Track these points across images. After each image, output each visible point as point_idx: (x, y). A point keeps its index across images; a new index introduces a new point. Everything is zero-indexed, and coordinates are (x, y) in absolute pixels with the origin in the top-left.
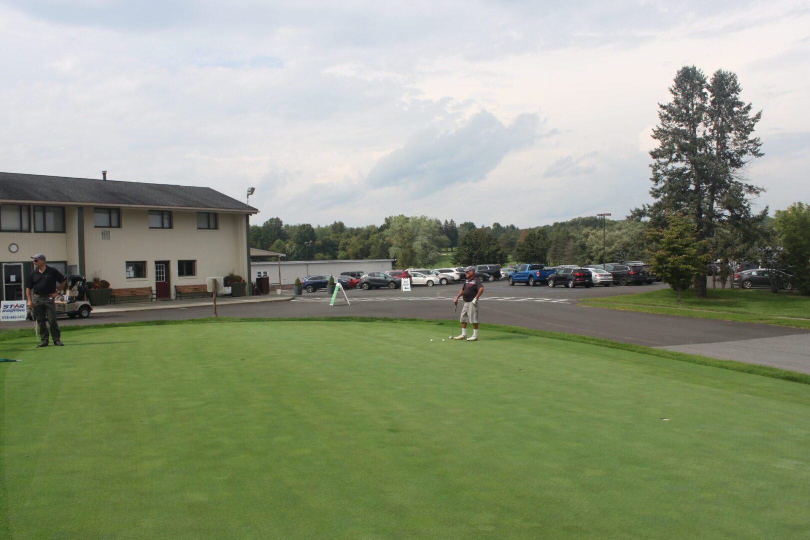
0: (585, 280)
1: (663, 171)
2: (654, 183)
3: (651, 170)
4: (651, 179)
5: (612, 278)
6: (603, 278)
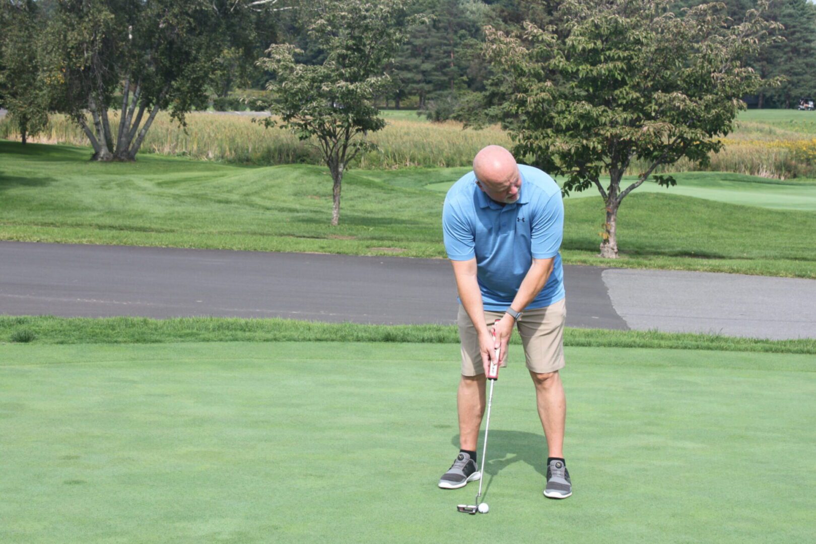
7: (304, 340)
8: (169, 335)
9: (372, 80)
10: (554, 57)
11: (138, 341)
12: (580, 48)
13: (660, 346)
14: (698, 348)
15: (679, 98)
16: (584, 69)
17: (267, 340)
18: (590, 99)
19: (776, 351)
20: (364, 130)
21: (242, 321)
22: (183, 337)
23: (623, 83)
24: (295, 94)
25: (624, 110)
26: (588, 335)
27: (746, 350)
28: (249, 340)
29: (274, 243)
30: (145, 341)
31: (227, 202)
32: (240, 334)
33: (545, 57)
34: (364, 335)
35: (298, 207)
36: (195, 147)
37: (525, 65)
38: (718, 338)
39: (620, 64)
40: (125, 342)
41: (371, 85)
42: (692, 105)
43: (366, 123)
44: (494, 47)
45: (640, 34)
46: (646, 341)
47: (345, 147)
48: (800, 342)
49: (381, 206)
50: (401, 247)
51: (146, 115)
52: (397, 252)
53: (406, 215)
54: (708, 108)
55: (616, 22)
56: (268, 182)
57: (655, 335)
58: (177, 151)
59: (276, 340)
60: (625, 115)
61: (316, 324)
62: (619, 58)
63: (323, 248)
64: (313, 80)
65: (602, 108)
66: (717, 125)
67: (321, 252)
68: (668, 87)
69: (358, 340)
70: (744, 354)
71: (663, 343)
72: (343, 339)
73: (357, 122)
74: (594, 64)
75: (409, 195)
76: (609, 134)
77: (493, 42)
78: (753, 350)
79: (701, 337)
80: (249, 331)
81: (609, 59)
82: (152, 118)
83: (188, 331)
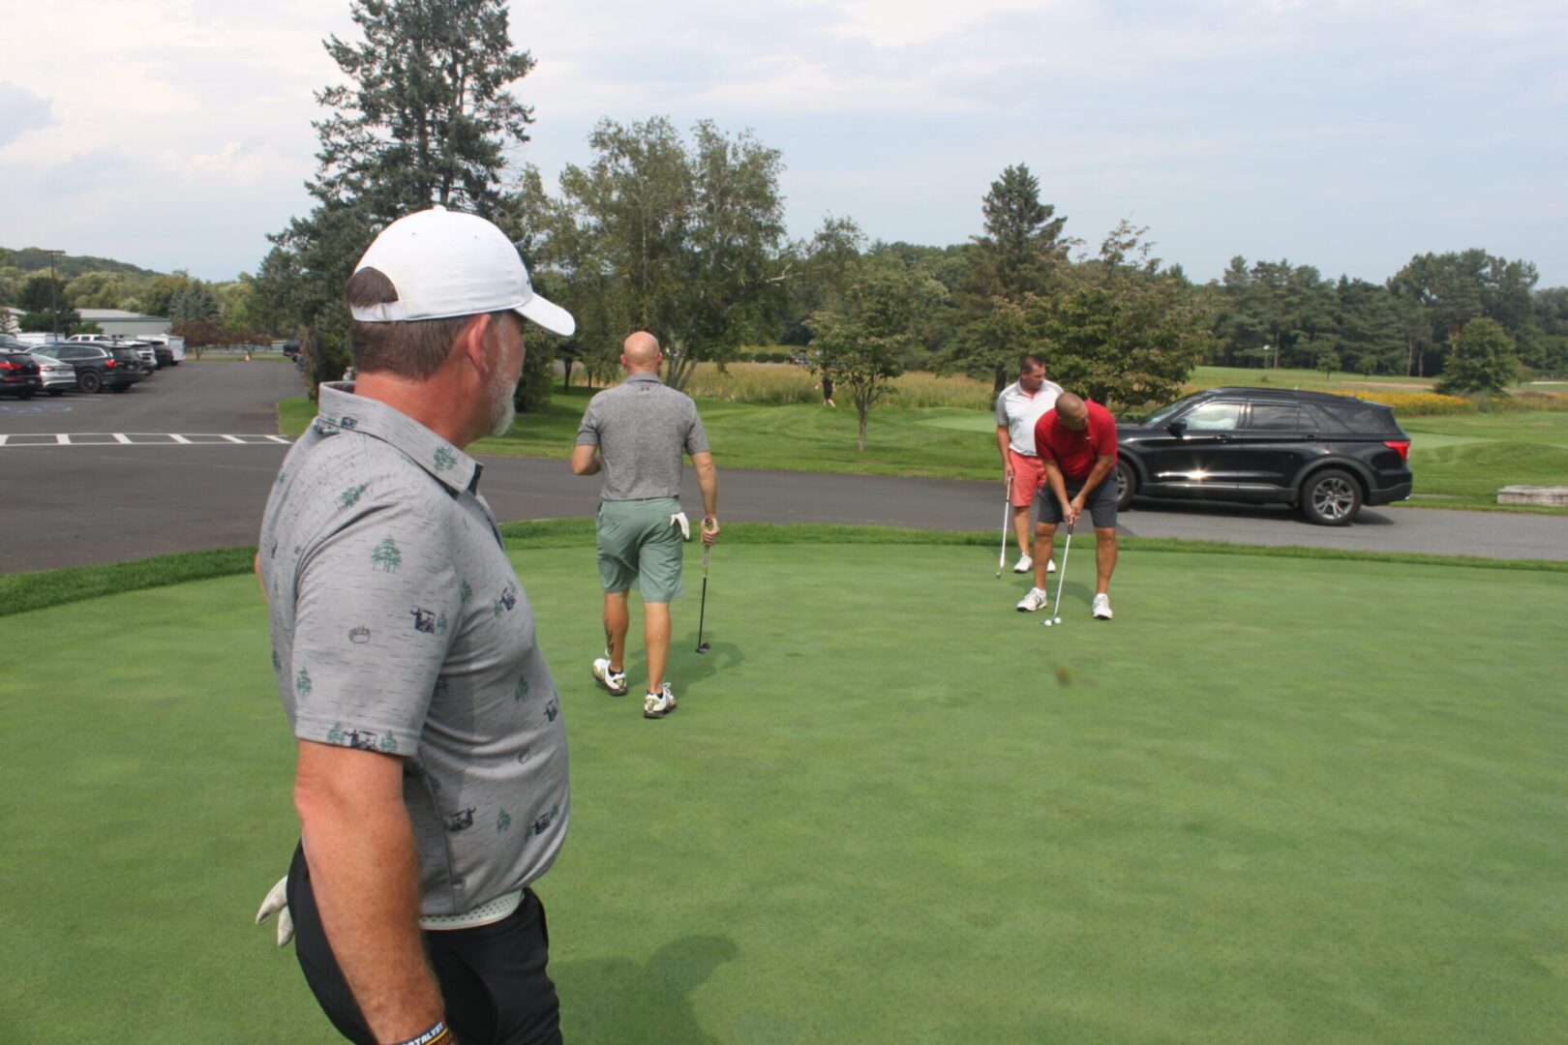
0: (27, 379)
1: (350, 141)
2: (319, 163)
3: (317, 133)
4: (318, 156)
5: (72, 374)
6: (55, 374)
7: (904, 543)
8: (797, 538)
9: (898, 337)
10: (1049, 320)
11: (774, 542)
12: (1070, 313)
13: (1184, 551)
14: (1214, 552)
15: (1155, 354)
16: (1073, 330)
17: (874, 543)
18: (1077, 353)
19: (1275, 555)
20: (886, 376)
21: (850, 527)
22: (807, 539)
23: (1103, 342)
24: (835, 347)
25: (1105, 363)
26: (1124, 541)
27: (1251, 554)
28: (860, 542)
29: (827, 466)
30: (779, 542)
31: (766, 433)
32: (852, 537)
33: (1040, 320)
34: (951, 539)
35: (821, 437)
36: (720, 391)
37: (1027, 327)
38: (1226, 545)
39: (1103, 327)
40: (766, 543)
41: (897, 342)
42: (1162, 359)
43: (887, 372)
44: (1002, 311)
45: (1117, 302)
46: (1172, 546)
47: (870, 390)
48: (1289, 548)
49: (886, 438)
50: (928, 470)
51: (688, 365)
52: (926, 474)
53: (909, 444)
54: (1173, 362)
55: (1099, 292)
56: (795, 418)
57: (1175, 541)
58: (707, 393)
59: (881, 542)
60: (1107, 367)
61: (906, 530)
62: (1101, 322)
63: (867, 470)
64: (847, 337)
65: (1088, 361)
66: (1179, 376)
67: (865, 473)
68: (1142, 346)
69: (946, 543)
70: (1253, 558)
71: (1185, 547)
72: (934, 542)
73: (882, 371)
74: (1080, 326)
75: (909, 429)
76: (1095, 382)
77: (1000, 308)
78: (1257, 554)
79: (1211, 544)
80: (858, 535)
81: (1094, 323)
82: (693, 367)
83: (810, 535)
